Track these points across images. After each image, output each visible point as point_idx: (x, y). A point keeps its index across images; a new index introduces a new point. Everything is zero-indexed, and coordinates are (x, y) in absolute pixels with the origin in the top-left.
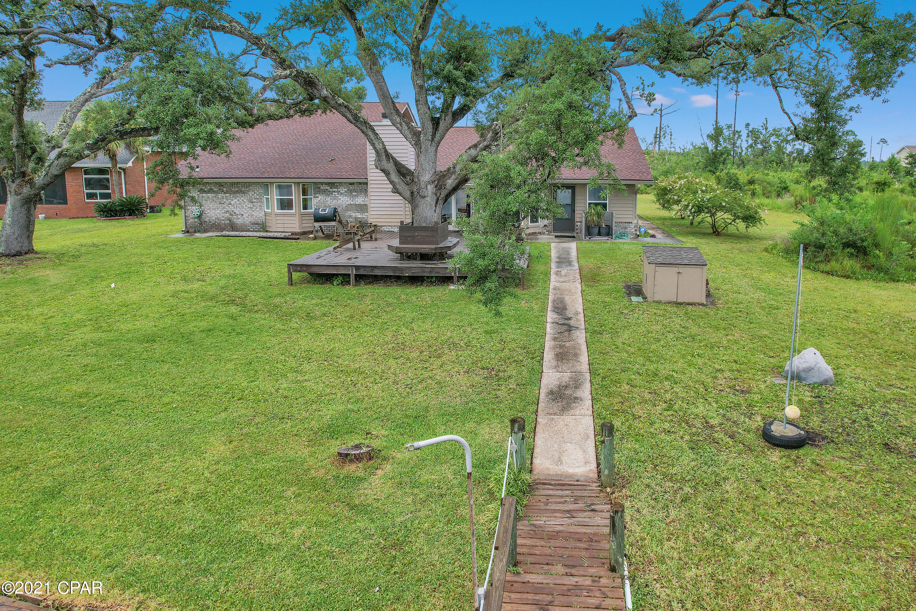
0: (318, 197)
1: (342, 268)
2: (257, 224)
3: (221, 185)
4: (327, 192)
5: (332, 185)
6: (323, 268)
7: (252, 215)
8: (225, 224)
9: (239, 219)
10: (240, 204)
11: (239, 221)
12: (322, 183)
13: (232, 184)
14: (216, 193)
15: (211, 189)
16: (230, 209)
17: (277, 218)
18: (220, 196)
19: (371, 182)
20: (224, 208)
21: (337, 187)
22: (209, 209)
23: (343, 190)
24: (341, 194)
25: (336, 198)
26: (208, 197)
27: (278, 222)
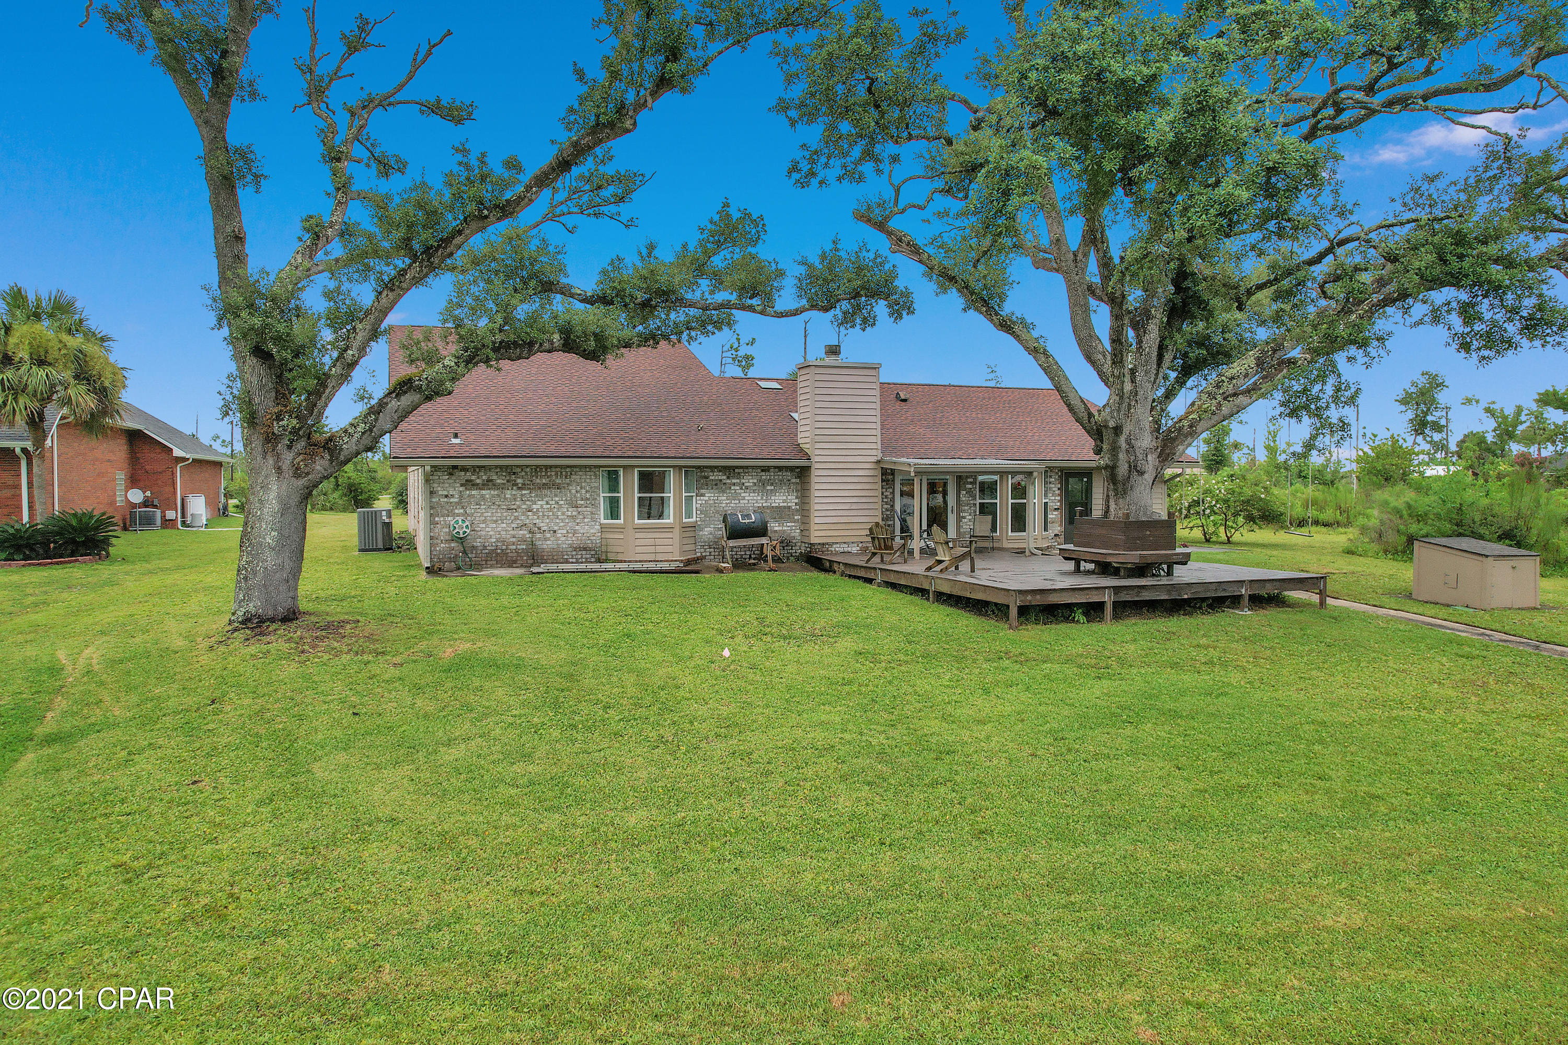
0: (703, 495)
1: (1094, 592)
2: (585, 549)
3: (510, 471)
4: (720, 486)
5: (730, 471)
6: (1064, 594)
7: (575, 532)
8: (516, 551)
9: (546, 539)
10: (550, 510)
11: (547, 544)
12: (712, 468)
13: (538, 468)
14: (502, 487)
15: (489, 481)
16: (531, 519)
17: (638, 535)
18: (508, 494)
19: (817, 466)
20: (516, 518)
21: (738, 476)
22: (484, 522)
23: (749, 481)
24: (747, 488)
25: (736, 497)
26: (483, 496)
27: (638, 542)
